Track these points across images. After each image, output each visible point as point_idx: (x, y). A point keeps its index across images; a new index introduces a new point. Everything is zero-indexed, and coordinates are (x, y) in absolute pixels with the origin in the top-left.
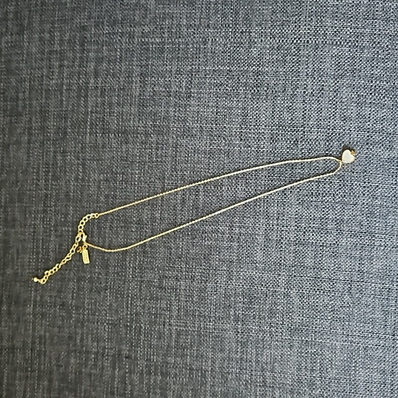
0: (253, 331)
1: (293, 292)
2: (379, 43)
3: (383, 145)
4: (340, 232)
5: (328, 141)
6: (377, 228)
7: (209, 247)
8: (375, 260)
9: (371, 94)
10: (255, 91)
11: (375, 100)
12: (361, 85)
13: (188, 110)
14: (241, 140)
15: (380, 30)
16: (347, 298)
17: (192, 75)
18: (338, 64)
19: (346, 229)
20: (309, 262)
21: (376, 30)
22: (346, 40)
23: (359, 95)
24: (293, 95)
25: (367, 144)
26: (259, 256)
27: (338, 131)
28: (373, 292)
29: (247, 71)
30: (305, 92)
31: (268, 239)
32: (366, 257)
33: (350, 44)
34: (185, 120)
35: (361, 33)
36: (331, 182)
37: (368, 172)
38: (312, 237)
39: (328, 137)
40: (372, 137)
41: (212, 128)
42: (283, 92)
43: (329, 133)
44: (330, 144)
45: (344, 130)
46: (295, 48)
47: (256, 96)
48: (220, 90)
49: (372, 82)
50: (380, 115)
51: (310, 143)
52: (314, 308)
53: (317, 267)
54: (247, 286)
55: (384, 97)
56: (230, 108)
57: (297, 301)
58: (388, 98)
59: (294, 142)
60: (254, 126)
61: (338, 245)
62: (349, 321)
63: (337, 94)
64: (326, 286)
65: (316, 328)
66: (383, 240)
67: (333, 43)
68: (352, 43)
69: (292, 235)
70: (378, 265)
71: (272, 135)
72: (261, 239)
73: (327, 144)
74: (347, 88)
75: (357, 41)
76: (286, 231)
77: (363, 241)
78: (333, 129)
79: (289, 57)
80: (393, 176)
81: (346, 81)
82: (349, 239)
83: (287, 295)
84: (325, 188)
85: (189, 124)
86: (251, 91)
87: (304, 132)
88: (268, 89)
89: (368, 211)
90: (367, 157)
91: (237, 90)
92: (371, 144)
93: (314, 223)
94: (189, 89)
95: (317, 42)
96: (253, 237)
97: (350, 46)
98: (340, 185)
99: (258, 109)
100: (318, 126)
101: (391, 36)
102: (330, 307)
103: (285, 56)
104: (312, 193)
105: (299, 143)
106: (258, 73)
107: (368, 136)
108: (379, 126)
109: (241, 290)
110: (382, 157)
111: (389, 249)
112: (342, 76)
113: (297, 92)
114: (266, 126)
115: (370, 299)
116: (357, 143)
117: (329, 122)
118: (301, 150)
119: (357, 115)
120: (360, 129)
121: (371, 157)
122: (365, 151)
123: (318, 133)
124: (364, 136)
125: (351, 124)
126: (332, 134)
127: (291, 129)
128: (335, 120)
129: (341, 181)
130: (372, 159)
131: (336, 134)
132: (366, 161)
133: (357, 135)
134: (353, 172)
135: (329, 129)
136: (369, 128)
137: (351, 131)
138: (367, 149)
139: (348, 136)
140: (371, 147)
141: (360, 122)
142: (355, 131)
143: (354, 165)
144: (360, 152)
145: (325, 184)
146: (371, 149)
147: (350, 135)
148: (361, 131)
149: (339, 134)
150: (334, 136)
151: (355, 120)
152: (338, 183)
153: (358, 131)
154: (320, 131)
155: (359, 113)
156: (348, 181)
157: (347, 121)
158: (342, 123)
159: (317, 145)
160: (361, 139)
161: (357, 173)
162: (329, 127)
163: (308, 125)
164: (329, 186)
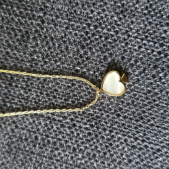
5: (83, 47)
25: (155, 67)
27: (105, 31)
36: (74, 125)
37: (145, 120)
39: (85, 40)
43: (87, 33)
44: (86, 53)
45: (117, 32)
51: (51, 44)
59: (22, 36)
73: (81, 52)
78: (96, 27)
84: (60, 132)
87: (43, 22)
90: (149, 92)
92: (163, 69)
98: (90, 134)
100: (71, 16)
104: (36, 138)
105: (31, 41)
107: (159, 53)
116: (136, 61)
117: (92, 12)
118: (31, 55)
119: (147, 8)
120: (147, 37)
121: (156, 94)
122: (148, 79)
123: (67, 28)
124: (153, 51)
125: (132, 22)
126: (93, 35)
127: (21, 12)
128: (104, 10)
129: (92, 126)
130: (159, 98)
131: (101, 37)
132: (147, 98)
133: (140, 47)
134: (119, 115)
135: (89, 25)
136: (164, 38)
137: (129, 36)
138: (154, 76)
139: (123, 44)
140: (161, 75)
141: (150, 23)
142: (136, 37)
143: (123, 102)
144: (138, 80)
145: (62, 126)
146: (161, 79)
147: (127, 44)
148: (149, 41)
149: (106, 38)
150: (97, 39)
151: (141, 17)
152: (87, 129)
153: (142, 39)
154: (72, 25)
155: (151, 5)
156: (105, 130)
157: (125, 16)
158: (116, 18)
159: (62, 51)
160: (145, 56)
161: (125, 117)
162: (89, 22)
163: (52, 9)
164: (68, 132)
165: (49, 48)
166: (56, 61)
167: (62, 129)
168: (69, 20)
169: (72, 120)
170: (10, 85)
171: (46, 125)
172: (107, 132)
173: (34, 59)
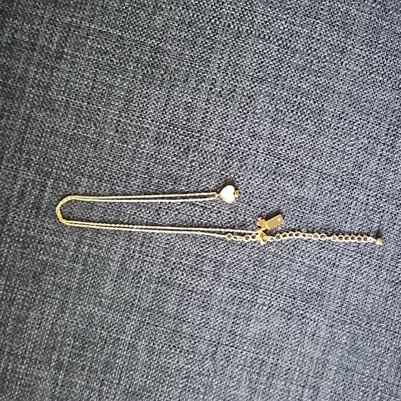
0: (78, 386)
1: (142, 344)
2: (315, 50)
3: (292, 179)
4: (217, 277)
5: (227, 158)
6: (264, 281)
7: (44, 264)
8: (253, 321)
9: (292, 111)
10: (148, 71)
11: (295, 120)
12: (282, 97)
13: (55, 74)
14: (117, 131)
15: (321, 34)
16: (208, 364)
17: (70, 30)
18: (260, 64)
19: (226, 274)
20: (170, 308)
21: (315, 33)
22: (277, 36)
23: (277, 109)
24: (196, 89)
25: (275, 173)
26: (108, 289)
27: (242, 148)
28: (242, 362)
29: (143, 44)
30: (211, 89)
31: (123, 268)
32: (243, 316)
33: (280, 42)
34: (48, 87)
35: (297, 32)
36: (220, 212)
37: (267, 208)
38: (181, 277)
39: (229, 153)
40: (282, 165)
41: (81, 107)
42: (184, 82)
43: (230, 149)
44: (228, 163)
45: (250, 149)
46: (211, 29)
47: (148, 79)
48: (103, 59)
49: (297, 96)
50: (298, 140)
51: (205, 155)
52: (163, 369)
53: (179, 318)
54: (82, 325)
55: (307, 119)
56: (111, 86)
57: (143, 356)
58: (312, 121)
59: (185, 149)
60: (138, 117)
61: (212, 293)
62: (205, 394)
63: (251, 101)
64: (185, 344)
65: (160, 395)
66: (268, 298)
67: (260, 35)
68: (283, 42)
69: (156, 270)
70: (255, 328)
71: (158, 134)
72: (114, 267)
73: (226, 162)
74: (265, 96)
75: (290, 41)
76: (150, 262)
77: (243, 294)
78: (236, 145)
79: (200, 39)
80: (296, 220)
81: (265, 88)
82: (227, 289)
83: (132, 346)
85: (53, 93)
86: (143, 70)
87: (200, 140)
88: (165, 73)
89: (258, 257)
90: (270, 189)
91: (125, 65)
92: (279, 175)
93: (187, 260)
94: (63, 47)
95: (241, 29)
96: (105, 262)
97: (279, 45)
98: (230, 218)
99: (147, 96)
100: (219, 137)
101: (331, 45)
102: (185, 372)
103: (196, 36)
104: (193, 220)
105: (191, 152)
106: (156, 50)
107: (277, 164)
108: (293, 155)
109: (73, 328)
110: (289, 193)
111: (274, 311)
112: (262, 80)
113: (202, 86)
114: (152, 121)
115: (237, 370)
116: (262, 169)
117: (234, 135)
118: (191, 162)
119: (270, 134)
120: (269, 153)
121: (275, 191)
122: (270, 181)
123: (216, 145)
124: (273, 162)
125: (260, 143)
126: (234, 150)
127: (184, 133)
128: (241, 134)
129: (232, 212)
130: (277, 194)
131: (239, 152)
132: (269, 194)
133: (265, 160)
134: (250, 205)
135: (231, 144)
136: (280, 154)
137: (258, 152)
138: (273, 179)
139: (254, 157)
140: (278, 178)
141: (272, 144)
142: (263, 153)
143: (253, 196)
144: (263, 182)
145: (211, 212)
146: (278, 181)
147: (256, 157)
148: (271, 156)
149: (243, 153)
150: (236, 154)
151: (266, 139)
152: (228, 214)
153: (266, 155)
154: (220, 143)
155: (273, 132)
156: (240, 215)
157: (255, 139)
158: (249, 140)
159: (212, 161)
160: (268, 166)
161: (254, 206)
162: (231, 141)
163: (207, 131)
164: (216, 216)
165: (204, 158)
166: (208, 167)
167: (211, 214)
168: (218, 140)
169: (218, 208)
170: (175, 183)
171: (200, 211)
172: (242, 216)
173: (192, 166)
